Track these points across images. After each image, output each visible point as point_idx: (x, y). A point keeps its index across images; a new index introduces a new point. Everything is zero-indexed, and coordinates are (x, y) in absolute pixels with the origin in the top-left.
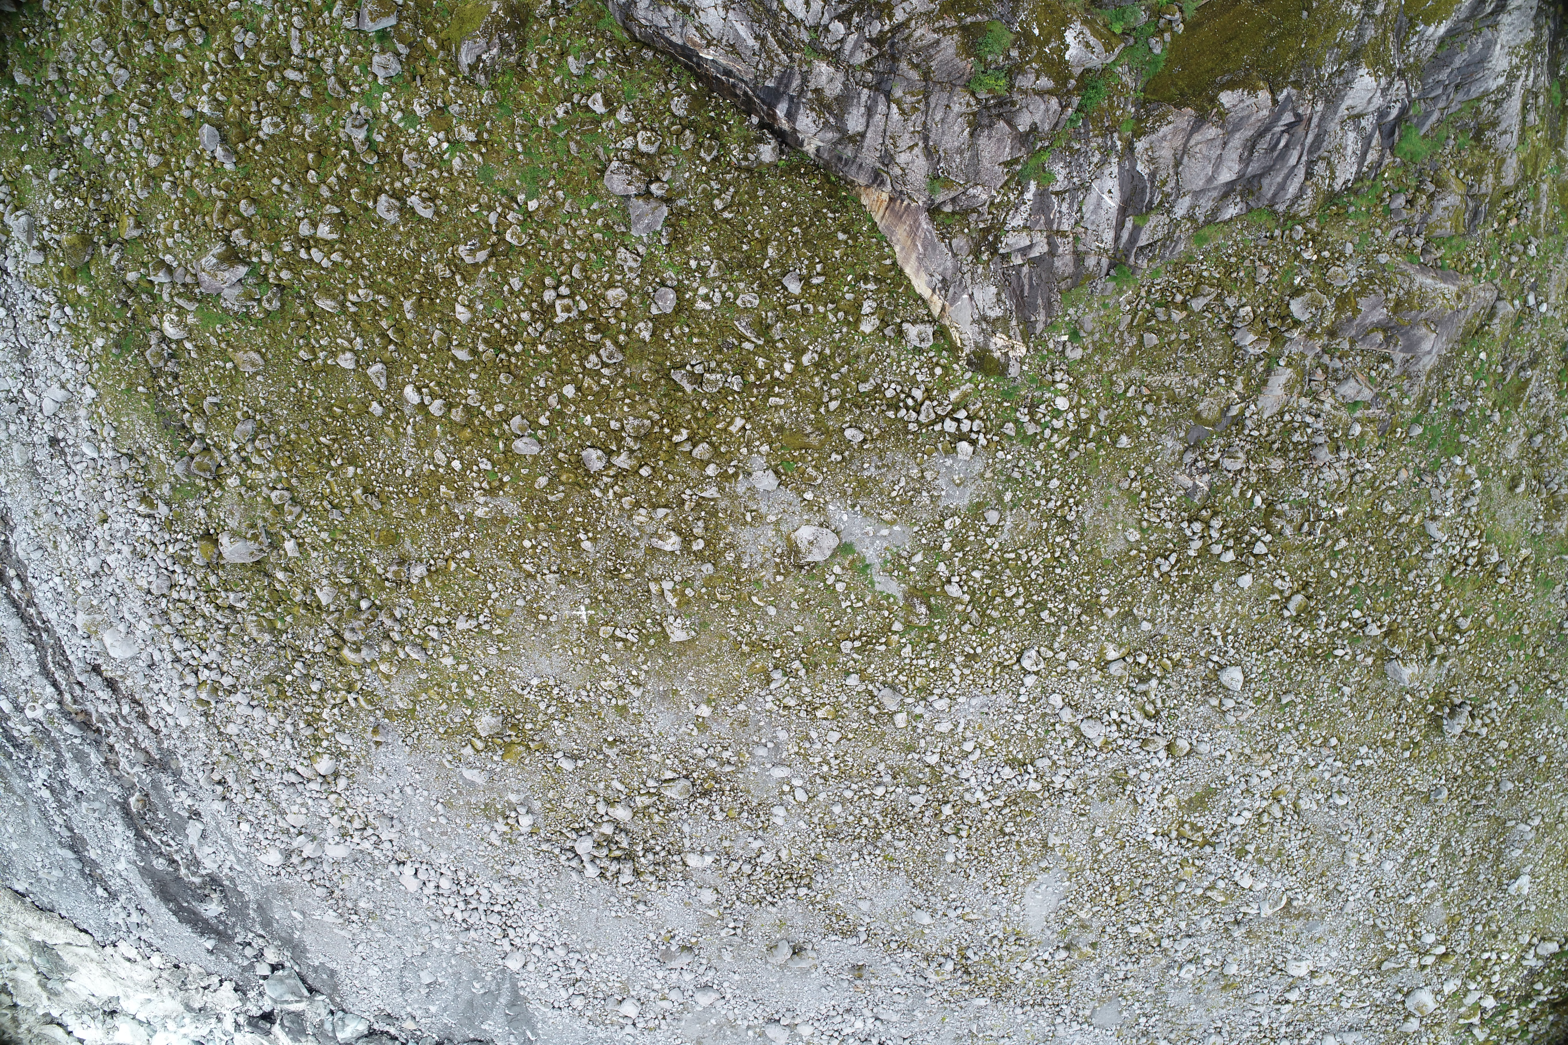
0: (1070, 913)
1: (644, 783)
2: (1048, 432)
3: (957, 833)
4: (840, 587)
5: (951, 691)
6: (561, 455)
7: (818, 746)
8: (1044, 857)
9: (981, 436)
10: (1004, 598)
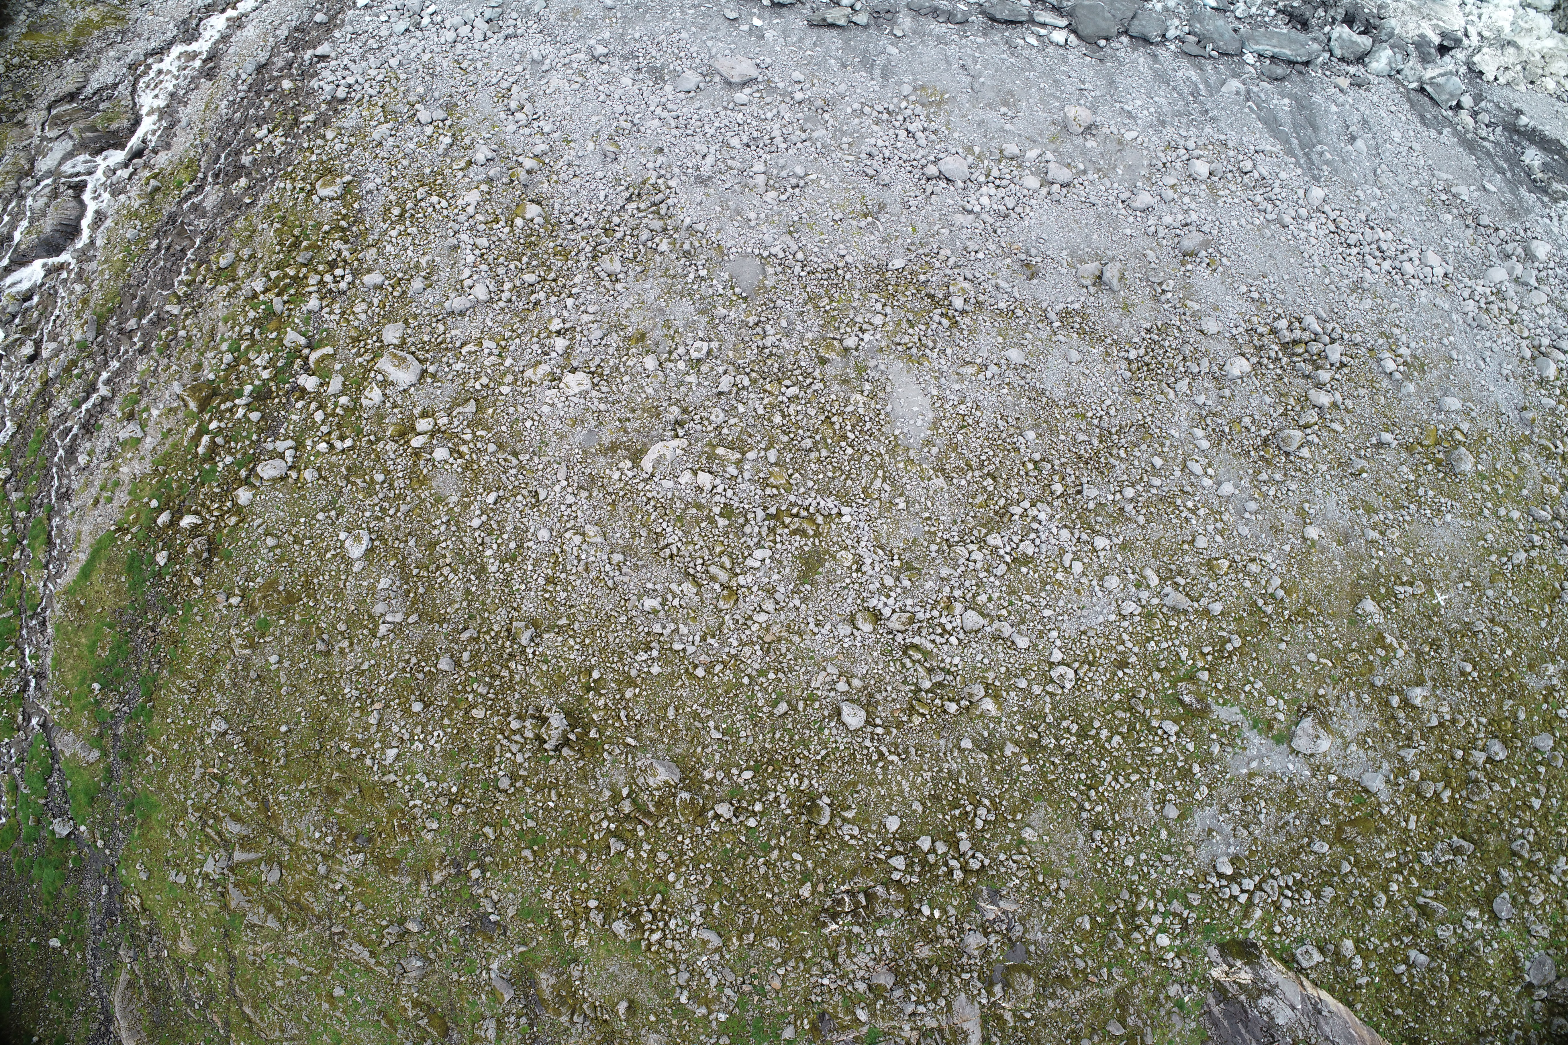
0: (873, 396)
1: (1318, 437)
2: (1161, 909)
3: (1036, 465)
4: (1271, 701)
5: (1126, 624)
7: (1210, 528)
8: (939, 460)
9: (1217, 885)
10: (1120, 734)
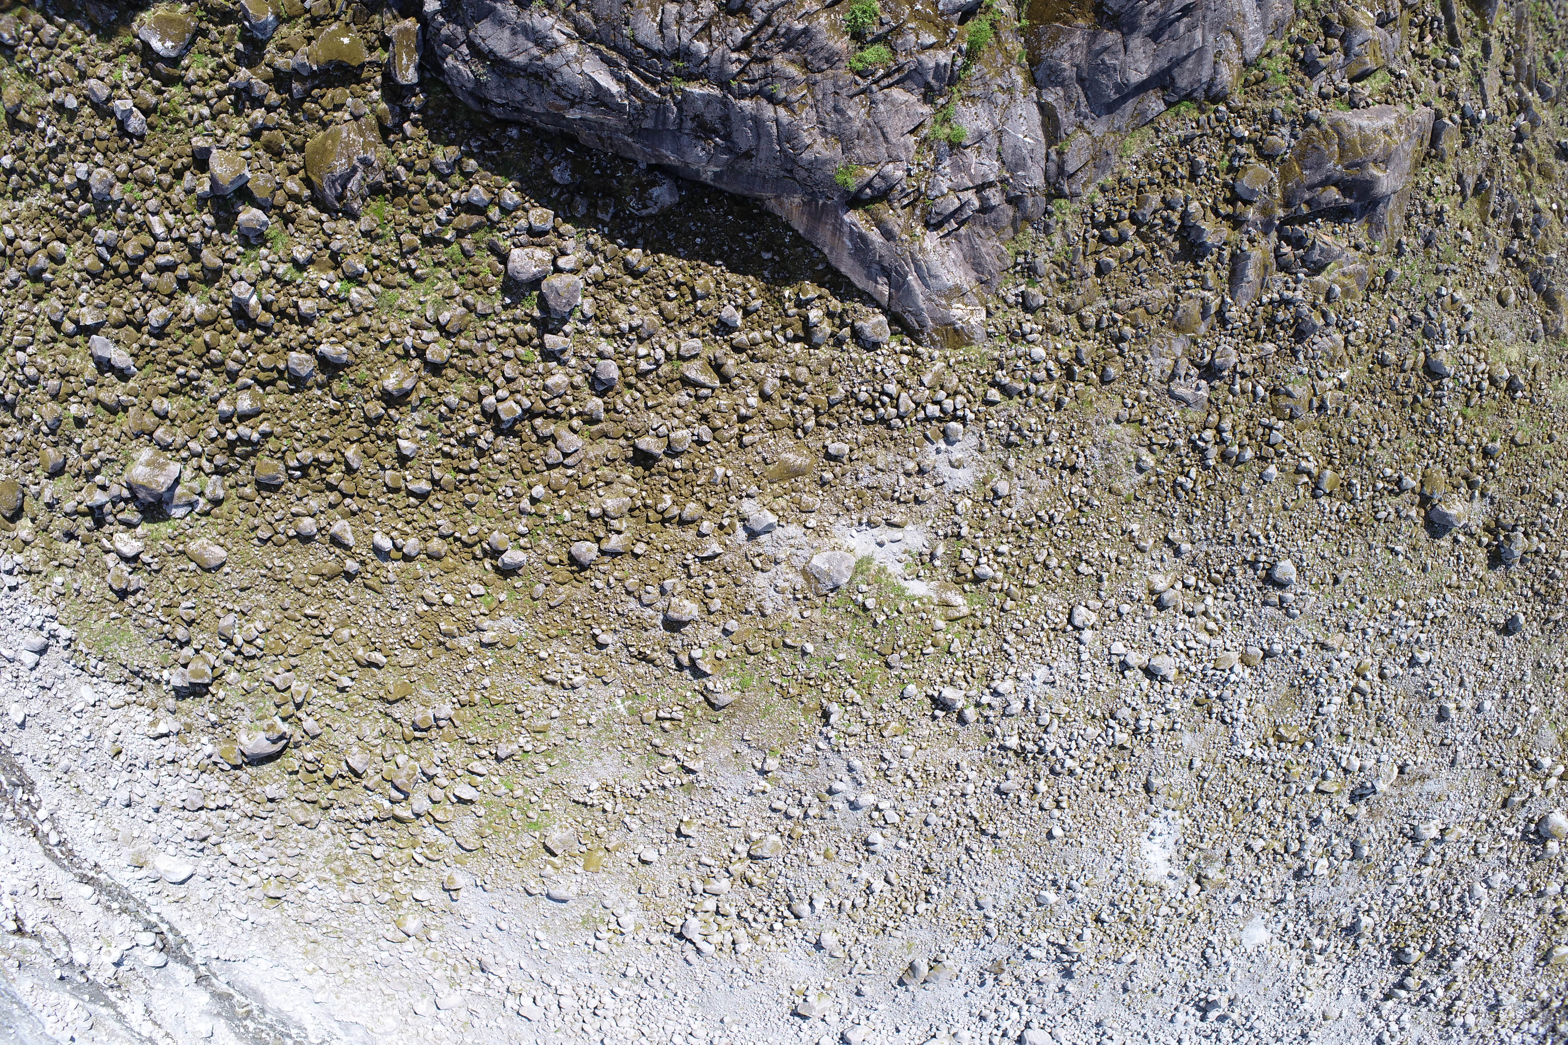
0: (1191, 848)
1: (734, 851)
2: (1032, 387)
3: (1058, 806)
4: (870, 603)
5: (1012, 671)
6: (551, 557)
7: (895, 764)
9: (967, 411)
10: (1037, 563)
